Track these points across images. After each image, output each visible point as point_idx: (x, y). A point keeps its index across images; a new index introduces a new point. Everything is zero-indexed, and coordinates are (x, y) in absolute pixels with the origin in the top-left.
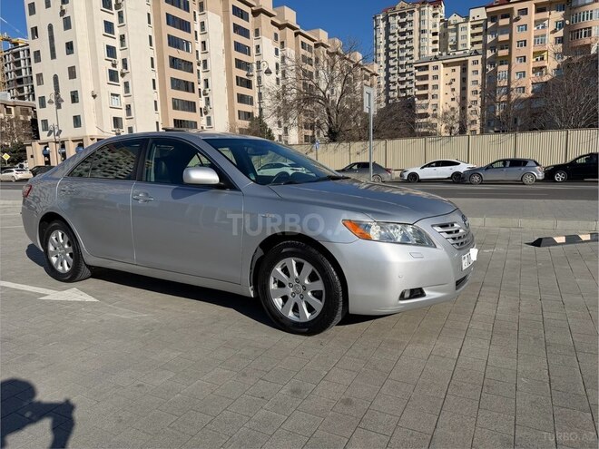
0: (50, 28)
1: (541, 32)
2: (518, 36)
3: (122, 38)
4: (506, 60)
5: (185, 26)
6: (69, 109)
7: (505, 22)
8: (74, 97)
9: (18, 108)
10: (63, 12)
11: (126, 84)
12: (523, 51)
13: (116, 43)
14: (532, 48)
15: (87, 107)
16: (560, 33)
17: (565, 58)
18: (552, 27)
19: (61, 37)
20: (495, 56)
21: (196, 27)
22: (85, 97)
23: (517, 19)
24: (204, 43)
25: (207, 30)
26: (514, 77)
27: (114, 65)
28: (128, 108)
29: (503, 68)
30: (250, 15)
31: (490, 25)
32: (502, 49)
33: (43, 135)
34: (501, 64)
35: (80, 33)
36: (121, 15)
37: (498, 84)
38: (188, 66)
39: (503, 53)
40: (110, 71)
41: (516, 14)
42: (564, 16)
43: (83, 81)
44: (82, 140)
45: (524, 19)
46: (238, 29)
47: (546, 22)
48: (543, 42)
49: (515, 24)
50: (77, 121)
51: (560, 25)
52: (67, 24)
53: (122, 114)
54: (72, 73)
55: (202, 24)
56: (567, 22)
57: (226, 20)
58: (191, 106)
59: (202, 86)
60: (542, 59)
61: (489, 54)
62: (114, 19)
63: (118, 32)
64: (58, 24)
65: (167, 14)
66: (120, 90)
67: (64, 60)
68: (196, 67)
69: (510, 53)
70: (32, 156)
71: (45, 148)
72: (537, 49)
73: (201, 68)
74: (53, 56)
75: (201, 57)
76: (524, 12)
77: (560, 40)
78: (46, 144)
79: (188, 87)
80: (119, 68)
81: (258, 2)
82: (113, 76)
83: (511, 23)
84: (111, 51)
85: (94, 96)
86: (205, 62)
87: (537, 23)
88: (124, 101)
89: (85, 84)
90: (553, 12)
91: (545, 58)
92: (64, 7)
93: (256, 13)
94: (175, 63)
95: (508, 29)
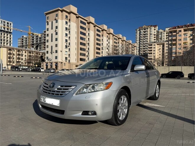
0: (52, 34)
1: (185, 37)
2: (178, 38)
3: (69, 37)
4: (175, 44)
5: (84, 34)
6: (55, 55)
7: (175, 34)
8: (56, 52)
9: (36, 52)
10: (56, 31)
11: (69, 49)
12: (180, 42)
13: (68, 39)
14: (183, 41)
15: (59, 54)
16: (191, 37)
17: (193, 44)
18: (189, 35)
19: (54, 37)
20: (172, 43)
21: (87, 34)
22: (59, 52)
23: (178, 33)
24: (89, 38)
25: (90, 35)
26: (178, 49)
27: (67, 44)
28: (69, 55)
29: (174, 47)
30: (101, 31)
31: (170, 34)
32: (174, 41)
33: (47, 61)
34: (174, 45)
35: (59, 36)
36: (69, 32)
37: (173, 51)
38: (84, 45)
39: (174, 42)
40: (66, 45)
41: (178, 32)
42: (192, 33)
43: (59, 48)
44: (57, 62)
45: (180, 33)
46: (98, 35)
47: (187, 34)
48: (186, 40)
49: (178, 35)
50: (56, 58)
51: (192, 35)
52: (57, 34)
53: (67, 56)
54: (56, 46)
55: (89, 34)
56: (193, 34)
57: (95, 32)
58: (84, 55)
59: (87, 50)
60: (186, 44)
61: (170, 42)
62: (68, 33)
63: (68, 36)
64: (54, 34)
65: (81, 31)
66: (68, 50)
67: (54, 42)
68: (86, 45)
69: (176, 42)
70: (43, 66)
71: (47, 64)
72: (184, 42)
73: (87, 45)
74: (52, 41)
75: (88, 42)
76: (180, 31)
77: (191, 39)
78: (47, 63)
79: (84, 50)
80: (68, 45)
81: (103, 28)
82: (66, 47)
83: (176, 34)
84: (66, 41)
85: (61, 52)
86: (89, 43)
87: (184, 34)
88: (68, 53)
89: (59, 49)
90: (189, 32)
91: (187, 44)
92: (56, 30)
93: (102, 30)
94: (81, 44)
95: (176, 36)
